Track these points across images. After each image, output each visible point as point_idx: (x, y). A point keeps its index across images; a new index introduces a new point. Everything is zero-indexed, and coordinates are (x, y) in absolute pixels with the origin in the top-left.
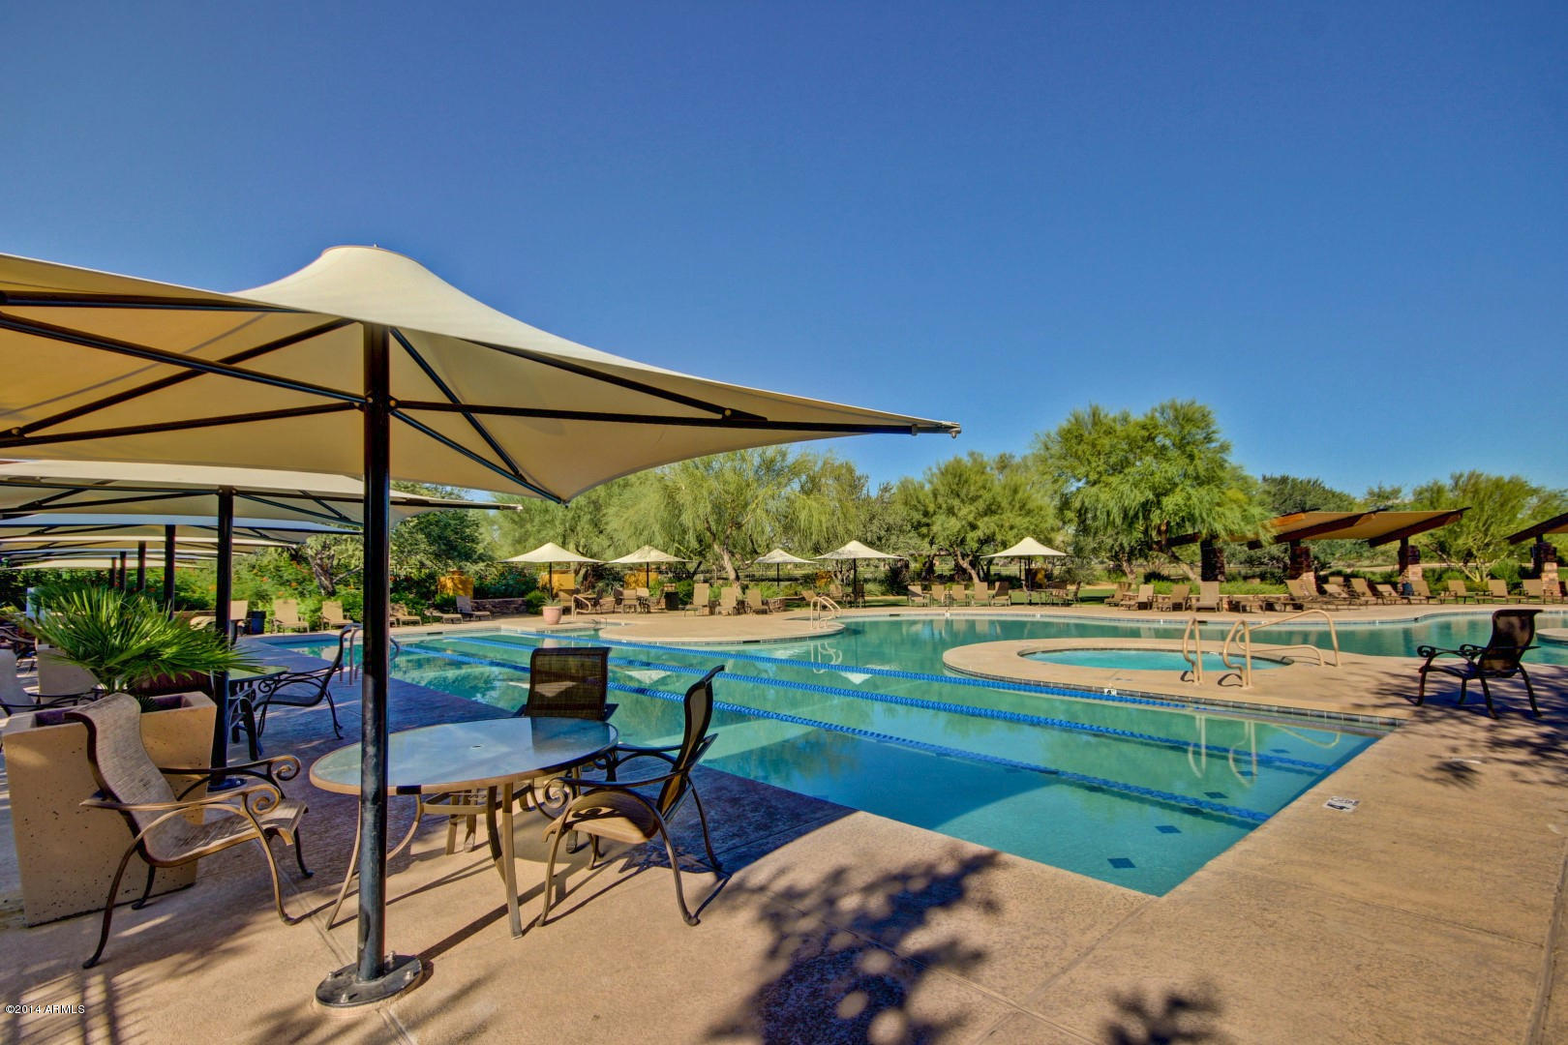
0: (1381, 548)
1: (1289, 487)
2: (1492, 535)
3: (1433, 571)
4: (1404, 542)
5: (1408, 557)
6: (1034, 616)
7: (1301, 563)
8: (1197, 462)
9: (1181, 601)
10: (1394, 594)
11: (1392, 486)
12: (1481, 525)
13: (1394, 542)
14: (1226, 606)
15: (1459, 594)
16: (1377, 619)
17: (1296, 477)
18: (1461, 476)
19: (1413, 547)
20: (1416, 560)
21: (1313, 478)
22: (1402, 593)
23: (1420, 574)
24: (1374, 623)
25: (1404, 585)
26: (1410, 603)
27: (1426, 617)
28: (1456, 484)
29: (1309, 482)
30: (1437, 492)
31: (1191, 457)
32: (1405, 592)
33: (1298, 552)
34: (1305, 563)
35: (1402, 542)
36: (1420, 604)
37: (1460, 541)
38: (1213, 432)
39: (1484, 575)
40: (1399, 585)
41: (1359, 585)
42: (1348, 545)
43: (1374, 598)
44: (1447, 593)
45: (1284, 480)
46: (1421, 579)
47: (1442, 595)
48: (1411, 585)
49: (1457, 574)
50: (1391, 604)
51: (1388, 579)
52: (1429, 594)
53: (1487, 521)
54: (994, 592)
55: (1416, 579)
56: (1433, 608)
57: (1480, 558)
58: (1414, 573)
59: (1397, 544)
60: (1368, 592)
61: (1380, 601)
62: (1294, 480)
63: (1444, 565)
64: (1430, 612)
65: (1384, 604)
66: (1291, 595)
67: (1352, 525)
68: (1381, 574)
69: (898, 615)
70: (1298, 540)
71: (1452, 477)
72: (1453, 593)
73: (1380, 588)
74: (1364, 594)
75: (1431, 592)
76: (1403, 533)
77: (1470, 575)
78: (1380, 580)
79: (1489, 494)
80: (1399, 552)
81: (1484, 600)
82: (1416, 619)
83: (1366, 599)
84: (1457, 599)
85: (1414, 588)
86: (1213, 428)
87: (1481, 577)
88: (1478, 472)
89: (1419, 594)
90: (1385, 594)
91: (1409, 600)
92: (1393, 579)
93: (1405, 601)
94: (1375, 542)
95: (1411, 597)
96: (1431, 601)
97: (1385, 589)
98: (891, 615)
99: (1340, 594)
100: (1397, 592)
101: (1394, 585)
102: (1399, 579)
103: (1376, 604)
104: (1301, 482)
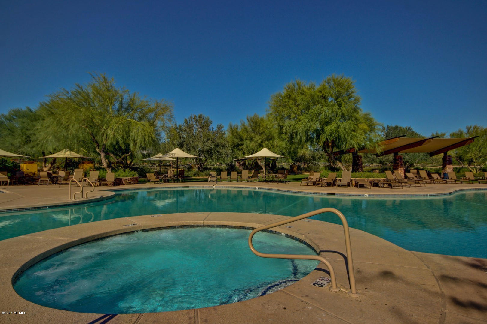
0: (435, 157)
1: (398, 130)
2: (483, 153)
3: (456, 168)
4: (445, 154)
5: (447, 161)
6: (255, 188)
7: (398, 163)
8: (343, 107)
9: (331, 181)
10: (439, 178)
11: (441, 133)
12: (478, 148)
13: (441, 154)
14: (354, 184)
15: (470, 179)
16: (429, 193)
17: (401, 126)
18: (470, 127)
19: (449, 156)
20: (450, 163)
21: (408, 126)
22: (443, 178)
23: (452, 169)
24: (427, 195)
25: (444, 174)
26: (447, 183)
27: (456, 191)
28: (468, 131)
29: (406, 128)
30: (461, 134)
31: (340, 105)
32: (445, 177)
33: (397, 158)
34: (400, 163)
35: (444, 154)
36: (452, 183)
37: (469, 155)
38: (352, 92)
39: (478, 170)
40: (442, 174)
41: (423, 174)
42: (421, 156)
43: (429, 181)
44: (465, 178)
45: (396, 128)
46: (452, 171)
47: (462, 179)
48: (447, 174)
49: (466, 169)
50: (438, 183)
51: (437, 172)
52: (456, 179)
53: (480, 147)
54: (251, 175)
55: (450, 171)
56: (458, 187)
57: (476, 163)
58: (449, 168)
59: (442, 155)
60: (427, 177)
61: (432, 182)
62: (400, 127)
63: (461, 166)
64: (457, 189)
65: (434, 183)
66: (387, 179)
67: (421, 145)
68: (435, 169)
69: (188, 187)
70: (398, 152)
71: (467, 128)
72: (467, 178)
73: (433, 175)
74: (425, 178)
75: (457, 177)
76: (445, 150)
77: (471, 170)
78: (434, 171)
79: (482, 135)
80: (443, 159)
81: (482, 182)
82: (450, 193)
83: (426, 181)
84: (470, 181)
85: (449, 175)
86: (352, 90)
87: (476, 171)
88: (478, 126)
89: (451, 179)
90: (435, 178)
91: (446, 181)
92: (440, 172)
93: (444, 182)
94: (432, 154)
95: (447, 180)
96: (457, 182)
97: (435, 176)
98: (184, 187)
99: (413, 178)
100: (441, 177)
101: (440, 174)
102: (442, 171)
103: (430, 183)
104: (403, 129)
